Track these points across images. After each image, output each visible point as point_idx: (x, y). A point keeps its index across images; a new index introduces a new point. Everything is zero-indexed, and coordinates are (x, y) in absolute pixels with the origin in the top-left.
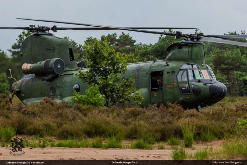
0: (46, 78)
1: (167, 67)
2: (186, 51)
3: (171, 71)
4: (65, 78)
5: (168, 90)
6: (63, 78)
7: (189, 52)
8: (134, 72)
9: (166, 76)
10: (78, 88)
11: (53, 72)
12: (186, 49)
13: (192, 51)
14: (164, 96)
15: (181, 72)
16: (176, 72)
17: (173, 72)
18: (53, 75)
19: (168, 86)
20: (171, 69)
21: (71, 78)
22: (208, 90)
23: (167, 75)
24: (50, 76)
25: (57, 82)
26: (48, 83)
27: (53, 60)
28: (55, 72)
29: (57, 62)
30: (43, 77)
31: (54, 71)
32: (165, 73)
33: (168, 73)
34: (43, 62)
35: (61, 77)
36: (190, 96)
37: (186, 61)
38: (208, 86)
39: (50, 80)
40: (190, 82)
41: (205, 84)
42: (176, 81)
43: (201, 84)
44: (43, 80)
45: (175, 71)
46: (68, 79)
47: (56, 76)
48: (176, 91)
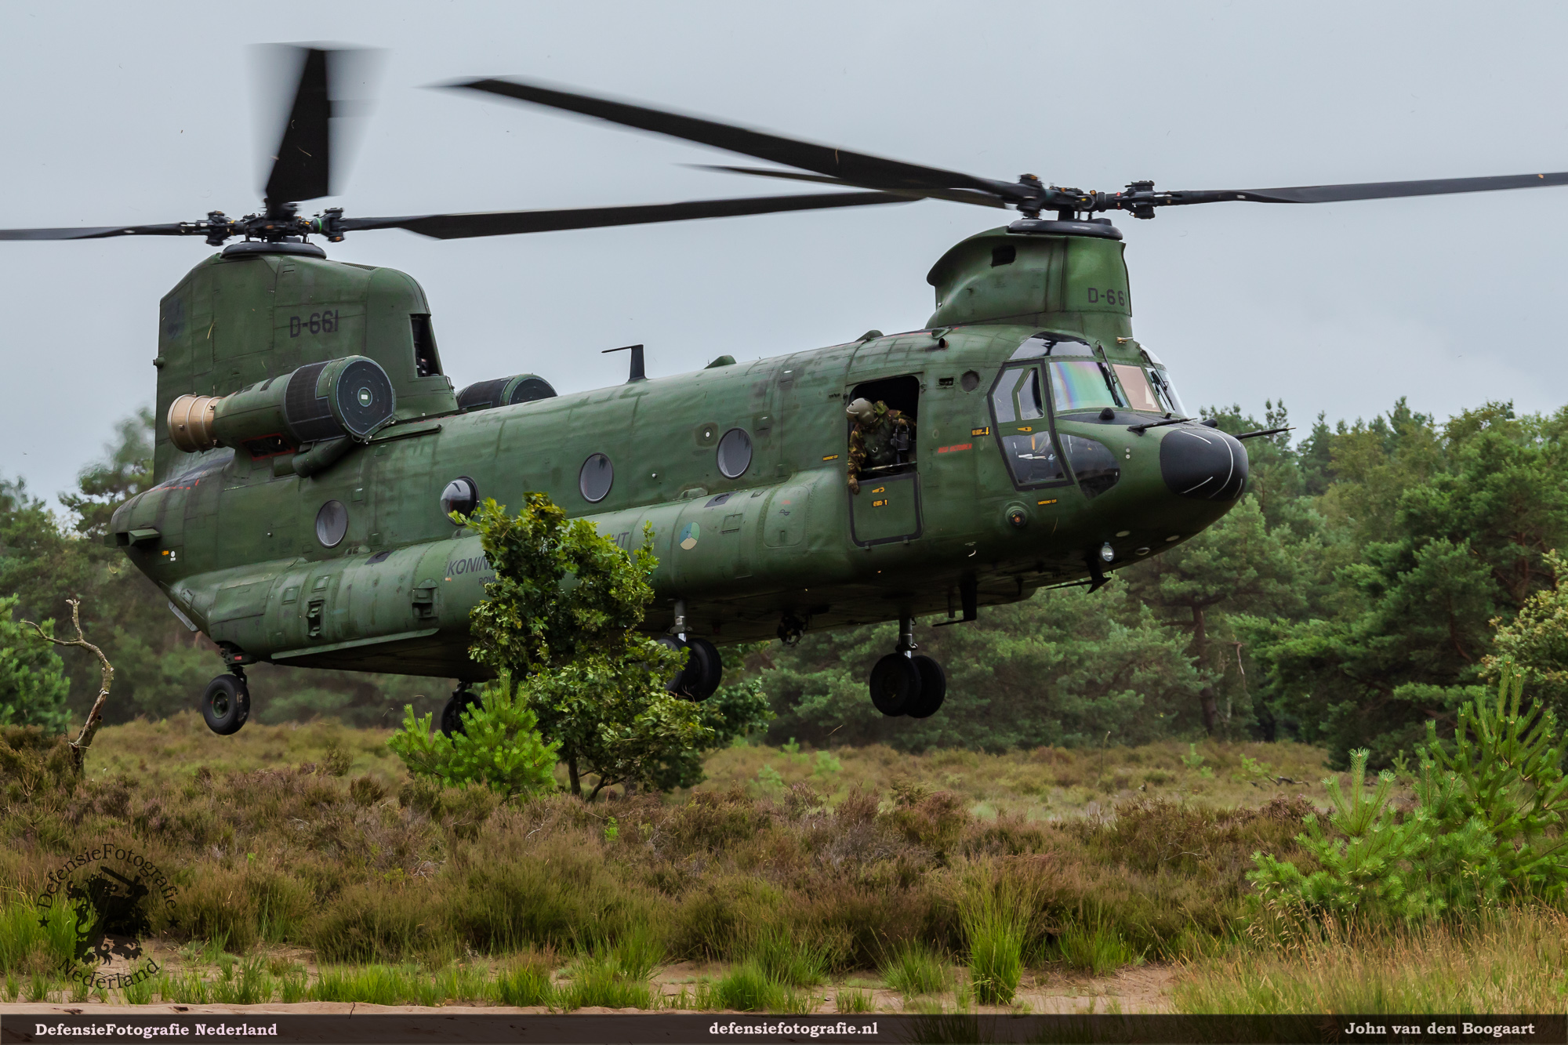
0: (298, 460)
1: (939, 355)
2: (1036, 274)
3: (958, 374)
4: (396, 454)
5: (947, 467)
6: (384, 455)
7: (1054, 279)
8: (762, 393)
9: (932, 401)
10: (469, 498)
11: (333, 427)
12: (1030, 264)
13: (1065, 272)
14: (927, 505)
15: (1011, 376)
16: (987, 376)
17: (971, 377)
18: (336, 441)
19: (943, 451)
20: (959, 361)
21: (428, 450)
22: (1155, 461)
23: (942, 394)
24: (317, 451)
25: (355, 474)
26: (308, 485)
27: (332, 369)
28: (347, 425)
29: (355, 375)
30: (279, 461)
31: (339, 421)
32: (930, 383)
33: (945, 382)
34: (281, 382)
35: (374, 452)
36: (1061, 491)
37: (1035, 324)
38: (1155, 439)
39: (315, 472)
40: (1060, 425)
41: (1140, 430)
42: (985, 421)
43: (1116, 431)
44: (279, 473)
45: (981, 374)
46: (411, 458)
47: (352, 449)
48: (988, 472)
